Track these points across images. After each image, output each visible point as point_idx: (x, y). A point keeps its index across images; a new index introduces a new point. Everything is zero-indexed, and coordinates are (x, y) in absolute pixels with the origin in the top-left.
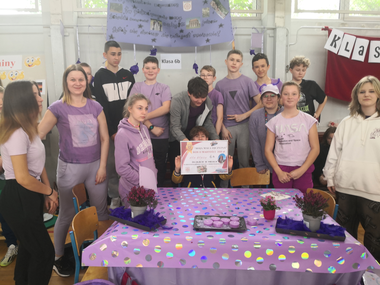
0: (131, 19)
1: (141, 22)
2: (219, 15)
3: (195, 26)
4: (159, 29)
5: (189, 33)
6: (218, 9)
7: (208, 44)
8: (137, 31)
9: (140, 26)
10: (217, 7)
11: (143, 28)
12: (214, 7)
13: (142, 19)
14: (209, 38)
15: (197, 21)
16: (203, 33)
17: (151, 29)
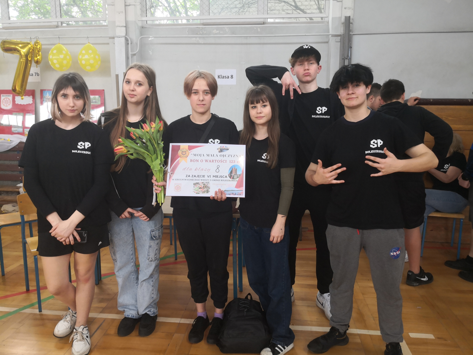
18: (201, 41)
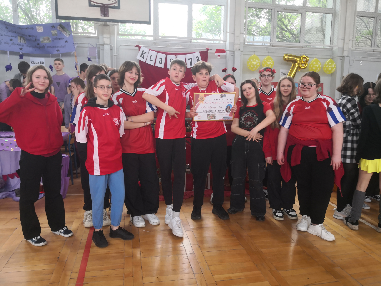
0: (5, 35)
1: (12, 37)
2: (65, 35)
3: (47, 41)
4: (24, 42)
5: (44, 45)
6: (64, 31)
7: (58, 53)
8: (9, 43)
9: (11, 40)
10: (62, 30)
11: (13, 41)
12: (60, 30)
13: (12, 35)
14: (59, 49)
15: (49, 38)
16: (54, 46)
17: (19, 42)
18: (372, 60)
